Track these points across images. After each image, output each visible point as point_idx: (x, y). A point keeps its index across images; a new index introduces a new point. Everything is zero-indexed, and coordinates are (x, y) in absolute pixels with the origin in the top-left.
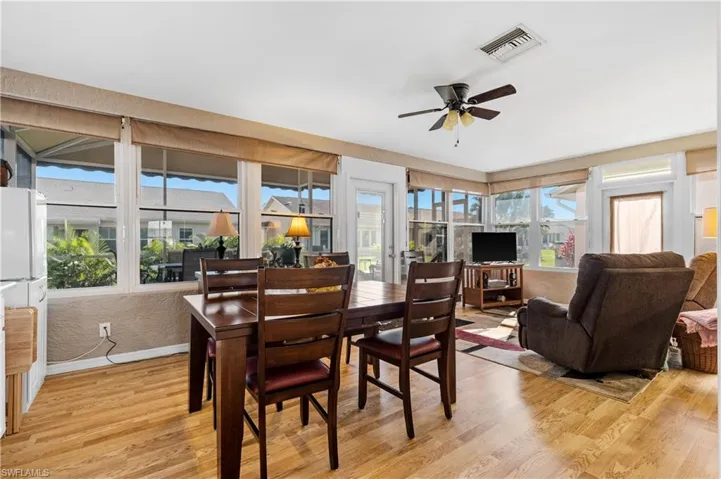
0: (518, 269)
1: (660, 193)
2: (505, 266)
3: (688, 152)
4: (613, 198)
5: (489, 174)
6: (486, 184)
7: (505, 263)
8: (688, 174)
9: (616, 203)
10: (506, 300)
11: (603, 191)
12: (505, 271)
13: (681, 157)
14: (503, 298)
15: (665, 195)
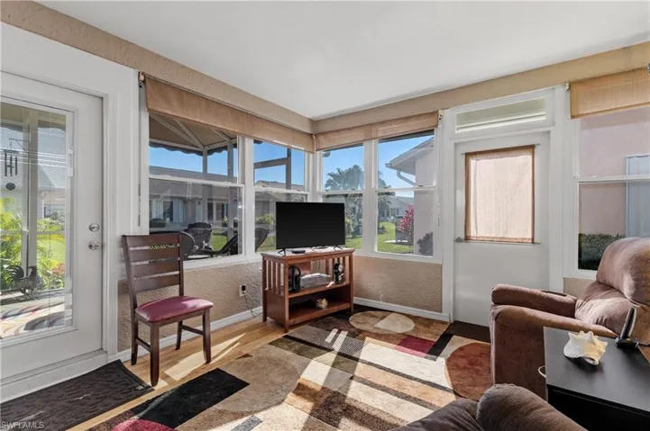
0: (347, 258)
1: (531, 148)
2: (330, 255)
3: (571, 84)
4: (468, 155)
5: (314, 122)
6: (311, 135)
7: (330, 249)
8: (573, 117)
9: (473, 162)
10: (328, 306)
11: (456, 144)
12: (331, 260)
13: (561, 92)
14: (324, 303)
15: (537, 150)
